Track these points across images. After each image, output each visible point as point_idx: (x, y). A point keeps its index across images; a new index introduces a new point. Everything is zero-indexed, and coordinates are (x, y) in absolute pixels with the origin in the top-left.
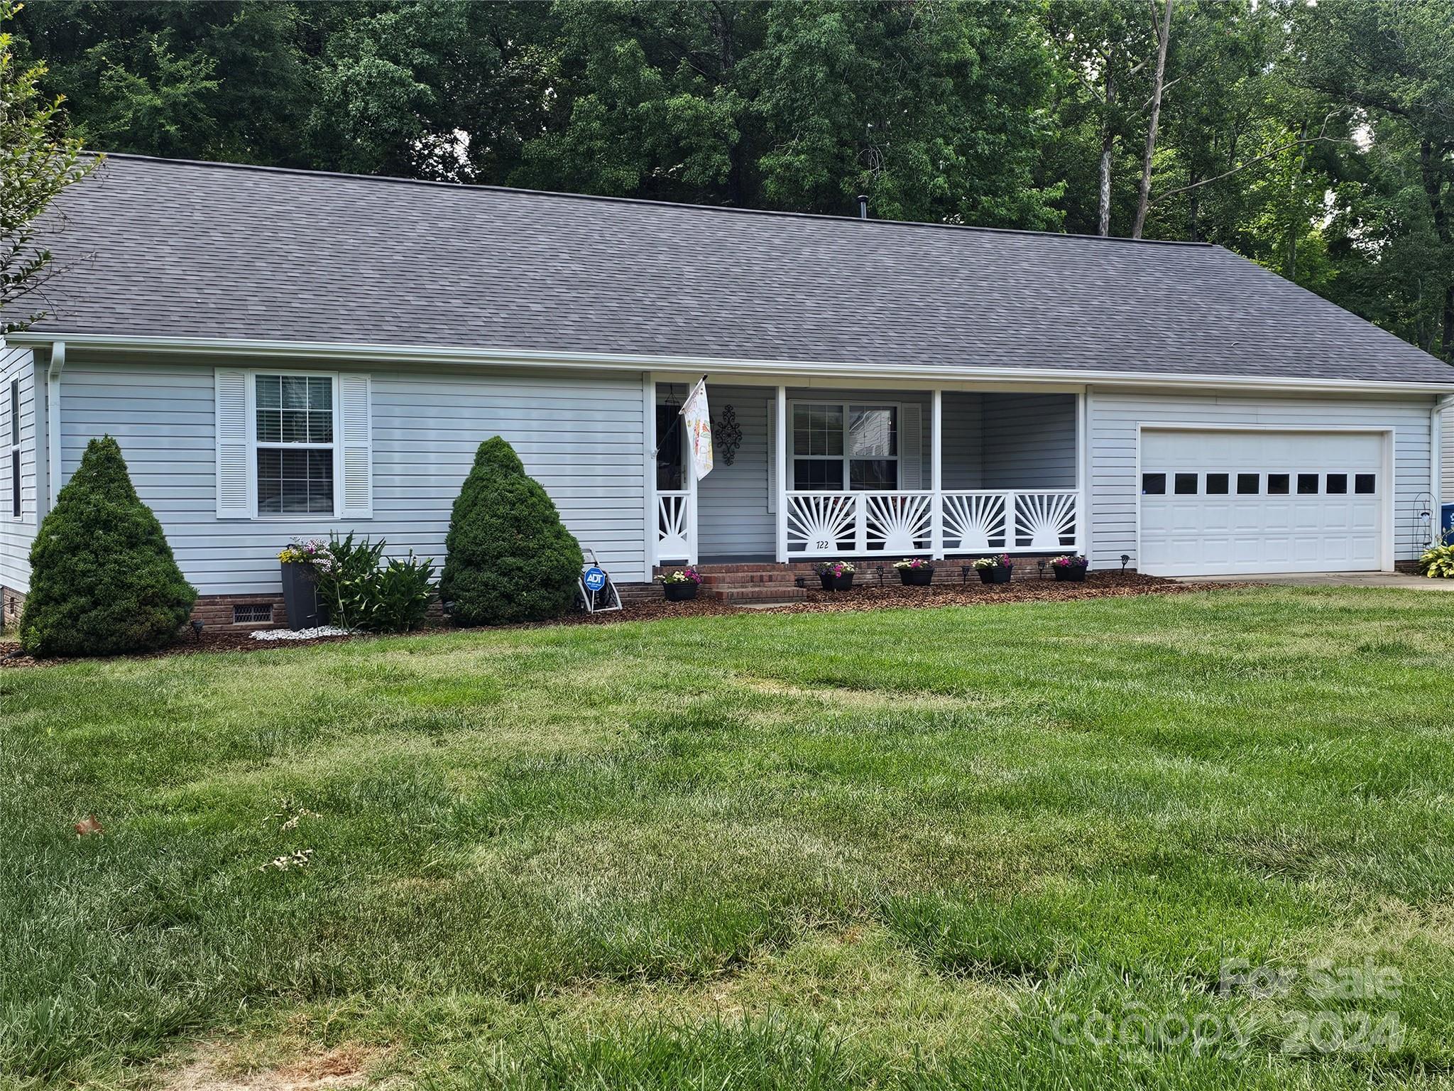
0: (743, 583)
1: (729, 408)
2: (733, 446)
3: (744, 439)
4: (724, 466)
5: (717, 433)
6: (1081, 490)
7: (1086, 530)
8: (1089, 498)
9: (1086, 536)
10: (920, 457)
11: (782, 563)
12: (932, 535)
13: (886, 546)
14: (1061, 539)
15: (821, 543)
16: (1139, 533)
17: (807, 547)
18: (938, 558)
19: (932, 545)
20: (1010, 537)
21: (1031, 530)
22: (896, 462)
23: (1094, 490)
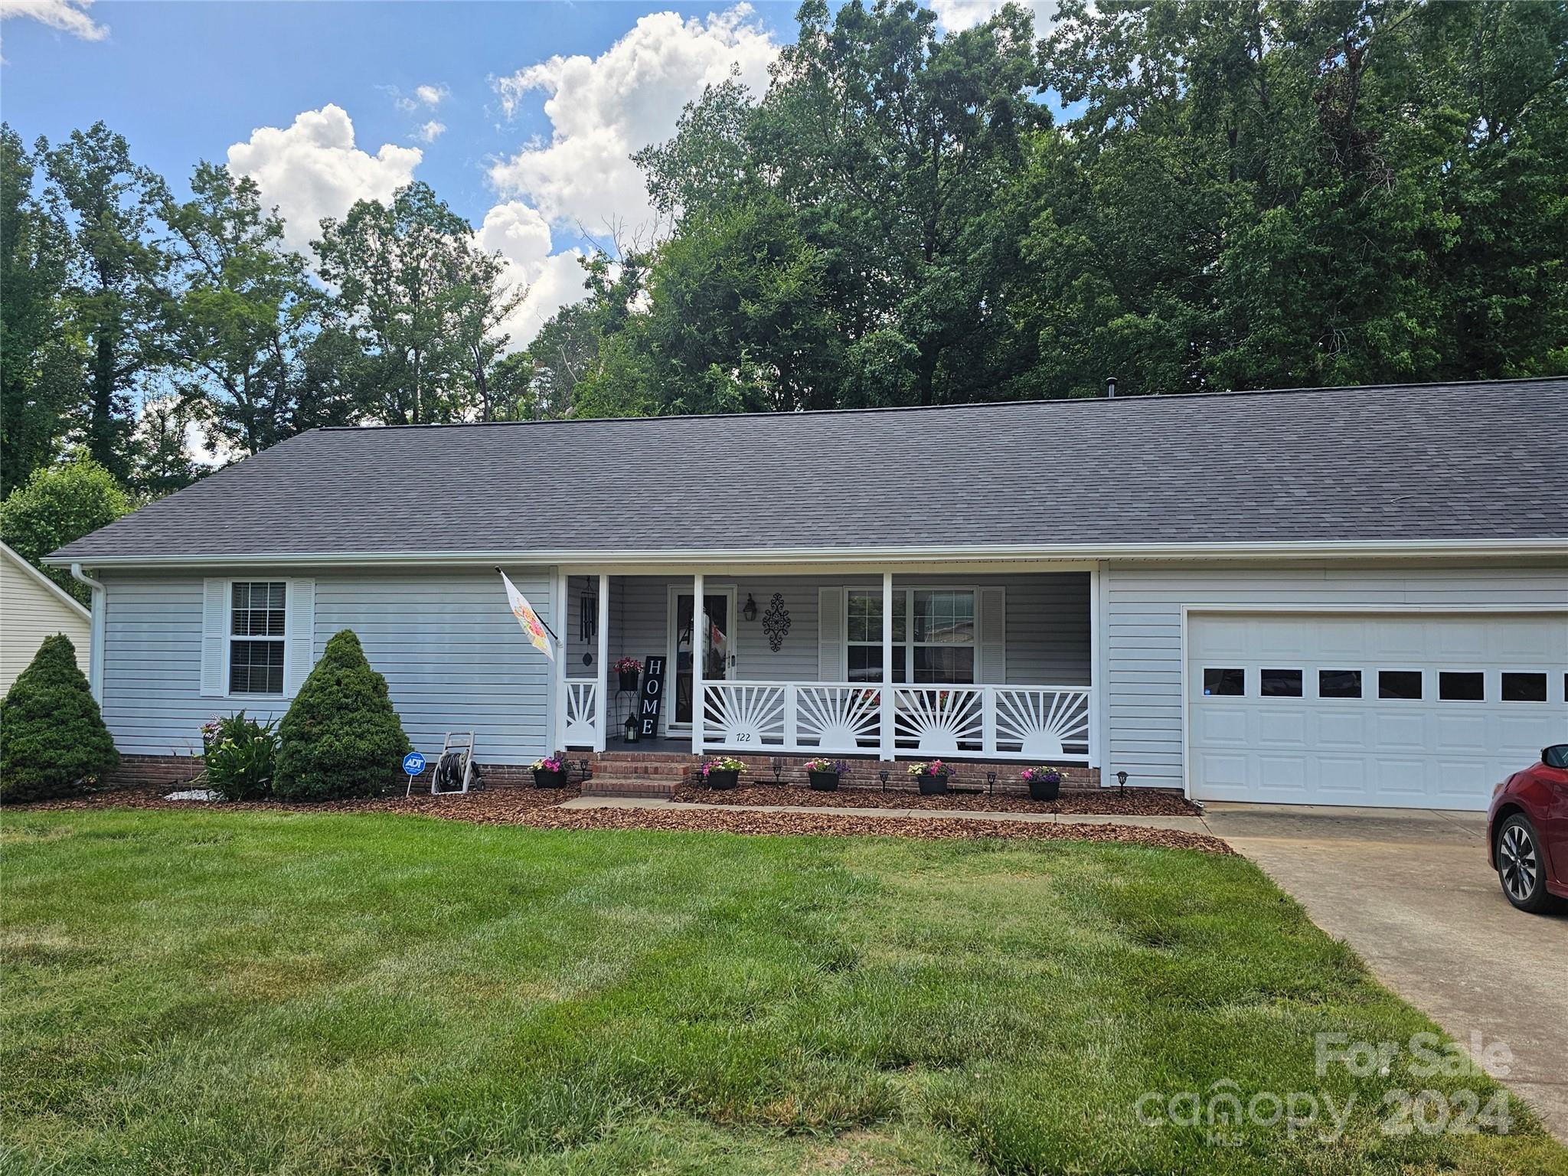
0: (626, 773)
1: (778, 596)
2: (781, 633)
3: (793, 625)
4: (771, 652)
5: (765, 621)
6: (1093, 687)
7: (1102, 736)
8: (1104, 698)
9: (1101, 744)
10: (1003, 644)
11: (695, 755)
12: (882, 733)
13: (821, 743)
14: (1065, 746)
15: (742, 736)
16: (1187, 744)
17: (727, 739)
18: (886, 759)
19: (881, 744)
20: (989, 740)
21: (1020, 733)
22: (972, 649)
23: (1114, 688)
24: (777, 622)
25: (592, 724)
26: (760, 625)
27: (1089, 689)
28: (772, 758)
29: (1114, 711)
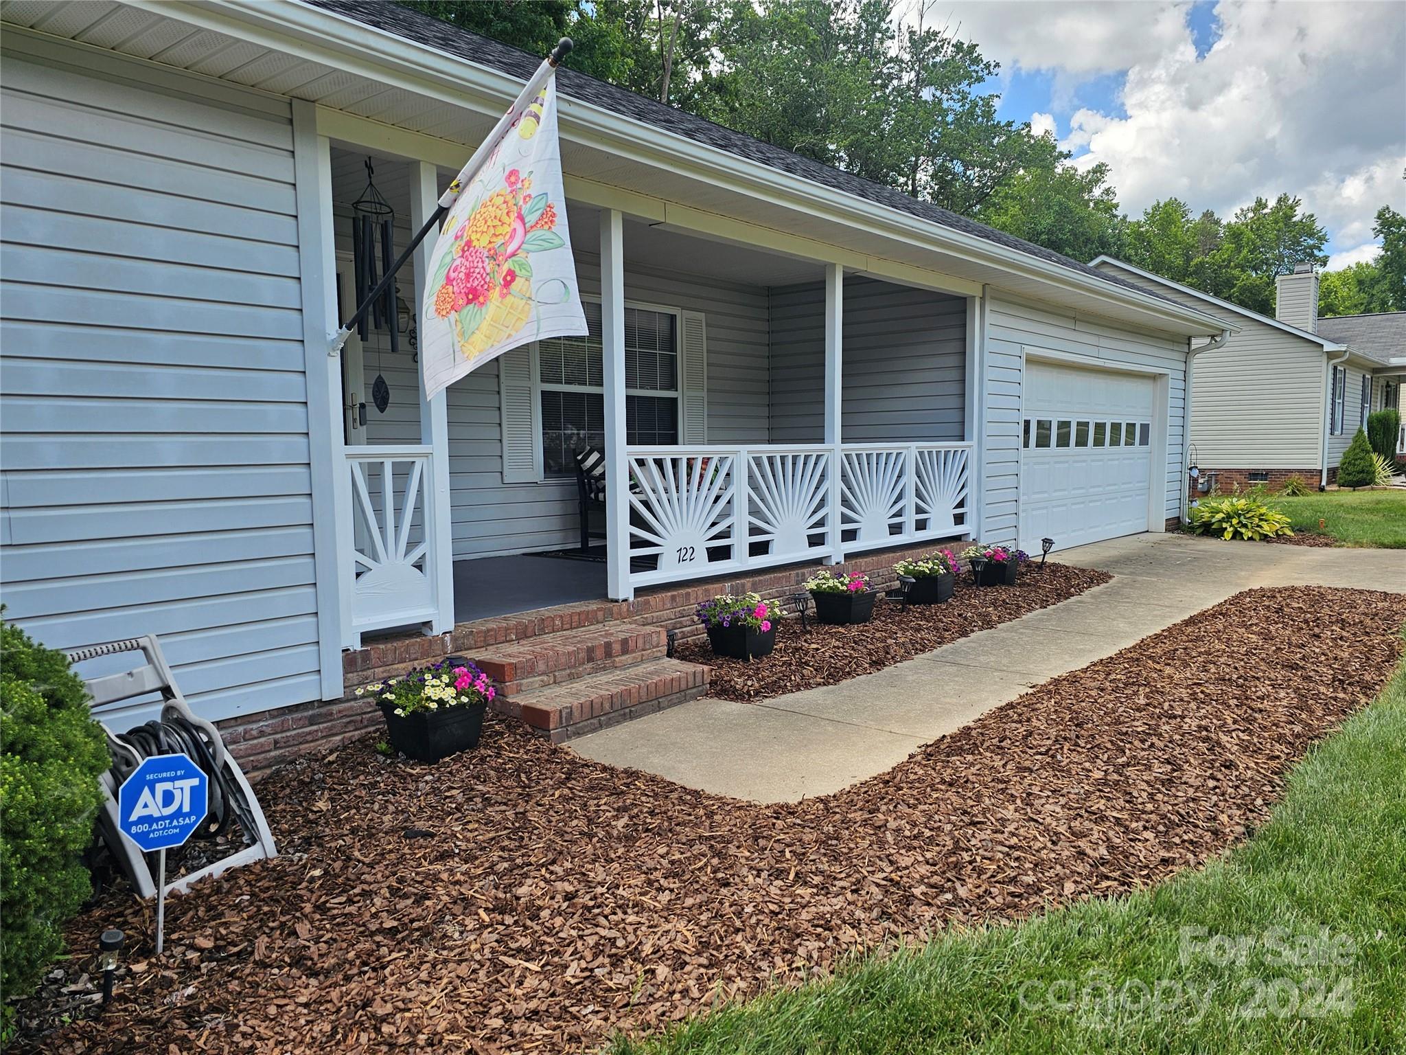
5: (412, 335)
6: (974, 443)
7: (979, 501)
8: (983, 454)
9: (978, 510)
10: (705, 394)
11: (623, 601)
12: (829, 521)
13: (773, 547)
14: (955, 516)
15: (683, 552)
16: (1021, 502)
17: (662, 562)
18: (838, 561)
19: (828, 539)
20: (910, 518)
21: (929, 505)
22: (675, 400)
23: (988, 443)
25: (420, 564)
27: (970, 445)
28: (728, 585)
29: (988, 470)
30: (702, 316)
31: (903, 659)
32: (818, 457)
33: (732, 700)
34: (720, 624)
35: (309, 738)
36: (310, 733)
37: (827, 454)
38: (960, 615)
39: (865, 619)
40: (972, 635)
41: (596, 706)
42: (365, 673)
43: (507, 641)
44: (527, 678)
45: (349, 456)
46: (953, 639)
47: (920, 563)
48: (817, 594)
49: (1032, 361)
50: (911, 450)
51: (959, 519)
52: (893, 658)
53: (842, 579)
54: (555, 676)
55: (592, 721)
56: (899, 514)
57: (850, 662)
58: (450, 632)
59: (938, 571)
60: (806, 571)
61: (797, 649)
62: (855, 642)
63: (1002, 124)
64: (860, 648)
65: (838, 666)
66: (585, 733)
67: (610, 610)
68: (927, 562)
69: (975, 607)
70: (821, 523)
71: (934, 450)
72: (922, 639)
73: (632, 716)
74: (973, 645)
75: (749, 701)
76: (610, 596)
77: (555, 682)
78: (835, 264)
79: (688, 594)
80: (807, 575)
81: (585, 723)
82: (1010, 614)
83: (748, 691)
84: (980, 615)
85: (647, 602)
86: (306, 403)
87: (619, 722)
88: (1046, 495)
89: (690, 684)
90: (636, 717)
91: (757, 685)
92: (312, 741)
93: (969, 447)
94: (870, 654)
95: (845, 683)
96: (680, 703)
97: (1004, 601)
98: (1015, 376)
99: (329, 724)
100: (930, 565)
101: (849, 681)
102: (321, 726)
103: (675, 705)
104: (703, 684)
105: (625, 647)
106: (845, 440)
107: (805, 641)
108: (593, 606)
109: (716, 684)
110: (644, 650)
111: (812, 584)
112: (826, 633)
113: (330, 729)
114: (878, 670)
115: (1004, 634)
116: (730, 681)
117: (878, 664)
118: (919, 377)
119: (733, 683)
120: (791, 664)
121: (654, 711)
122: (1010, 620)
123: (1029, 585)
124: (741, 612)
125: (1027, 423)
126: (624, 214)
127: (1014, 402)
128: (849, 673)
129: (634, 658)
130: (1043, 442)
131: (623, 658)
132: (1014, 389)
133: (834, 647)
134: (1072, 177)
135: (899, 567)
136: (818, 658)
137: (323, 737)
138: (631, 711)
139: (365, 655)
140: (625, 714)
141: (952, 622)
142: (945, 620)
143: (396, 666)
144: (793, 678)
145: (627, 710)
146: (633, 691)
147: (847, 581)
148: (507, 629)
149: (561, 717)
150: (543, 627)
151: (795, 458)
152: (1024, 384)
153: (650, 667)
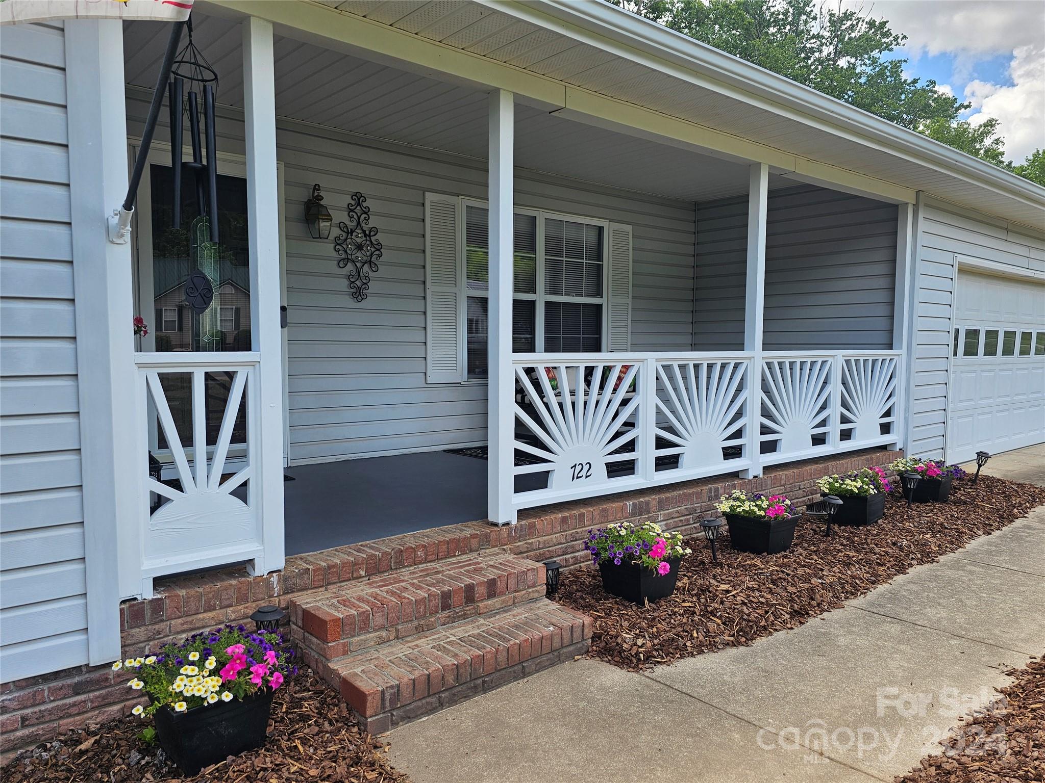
1: (358, 198)
2: (366, 268)
3: (386, 255)
4: (349, 302)
5: (337, 242)
6: (903, 351)
7: (907, 410)
8: (913, 364)
9: (906, 420)
10: (629, 301)
11: (504, 525)
12: (747, 433)
13: (683, 461)
14: (881, 425)
15: (578, 468)
16: (949, 410)
17: (553, 480)
18: (756, 474)
19: (746, 451)
20: (834, 428)
21: (855, 415)
22: (599, 307)
23: (918, 351)
24: (360, 247)
25: (241, 492)
26: (328, 248)
27: (899, 353)
28: (629, 503)
29: (917, 379)
30: (629, 228)
31: (832, 606)
32: (736, 366)
33: (617, 664)
34: (610, 561)
35: (74, 710)
36: (74, 705)
37: (746, 362)
38: (894, 544)
39: (784, 546)
40: (910, 570)
41: (434, 681)
42: (156, 627)
43: (354, 579)
44: (359, 635)
45: (141, 366)
46: (889, 577)
47: (848, 481)
48: (731, 517)
49: (965, 271)
50: (837, 358)
51: (886, 429)
52: (818, 605)
53: (759, 503)
54: (397, 631)
55: (428, 700)
56: (823, 423)
57: (767, 612)
58: (279, 571)
59: (867, 491)
60: (720, 485)
61: (704, 590)
62: (774, 582)
63: (909, 82)
64: (779, 590)
65: (752, 618)
66: (417, 717)
67: (487, 536)
68: (855, 480)
69: (909, 531)
70: (738, 434)
71: (862, 359)
72: (853, 577)
73: (486, 687)
74: (915, 588)
75: (637, 669)
76: (491, 518)
77: (397, 638)
78: (761, 163)
79: (582, 515)
80: (721, 491)
81: (419, 703)
82: (952, 543)
83: (637, 653)
84: (917, 544)
85: (532, 526)
86: (73, 300)
87: (467, 697)
88: (972, 403)
89: (566, 641)
90: (492, 688)
91: (649, 644)
92: (78, 714)
93: (898, 355)
94: (792, 600)
95: (760, 642)
96: (552, 664)
97: (942, 524)
98: (946, 284)
99: (103, 692)
100: (859, 484)
101: (764, 639)
102: (91, 695)
103: (545, 668)
104: (583, 639)
105: (492, 589)
106: (767, 346)
107: (714, 577)
108: (469, 530)
109: (600, 638)
110: (515, 591)
111: (724, 506)
112: (740, 565)
113: (104, 697)
114: (801, 623)
115: (949, 572)
116: (616, 637)
117: (800, 615)
118: (842, 285)
119: (619, 640)
120: (694, 613)
121: (516, 678)
122: (953, 550)
123: (965, 503)
124: (637, 549)
125: (957, 331)
126: (516, 96)
127: (944, 311)
128: (765, 628)
129: (503, 601)
130: (971, 350)
131: (490, 602)
132: (945, 298)
133: (748, 588)
134: (965, 130)
135: (824, 484)
136: (727, 604)
137: (93, 709)
138: (484, 682)
139: (156, 605)
140: (475, 687)
141: (886, 552)
142: (877, 550)
143: (201, 616)
144: (695, 635)
145: (479, 681)
146: (489, 656)
147: (765, 504)
148: (355, 564)
149: (383, 699)
150: (402, 558)
151: (710, 367)
152: (955, 293)
153: (520, 614)
